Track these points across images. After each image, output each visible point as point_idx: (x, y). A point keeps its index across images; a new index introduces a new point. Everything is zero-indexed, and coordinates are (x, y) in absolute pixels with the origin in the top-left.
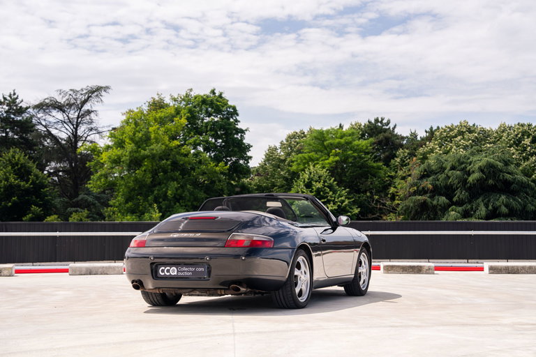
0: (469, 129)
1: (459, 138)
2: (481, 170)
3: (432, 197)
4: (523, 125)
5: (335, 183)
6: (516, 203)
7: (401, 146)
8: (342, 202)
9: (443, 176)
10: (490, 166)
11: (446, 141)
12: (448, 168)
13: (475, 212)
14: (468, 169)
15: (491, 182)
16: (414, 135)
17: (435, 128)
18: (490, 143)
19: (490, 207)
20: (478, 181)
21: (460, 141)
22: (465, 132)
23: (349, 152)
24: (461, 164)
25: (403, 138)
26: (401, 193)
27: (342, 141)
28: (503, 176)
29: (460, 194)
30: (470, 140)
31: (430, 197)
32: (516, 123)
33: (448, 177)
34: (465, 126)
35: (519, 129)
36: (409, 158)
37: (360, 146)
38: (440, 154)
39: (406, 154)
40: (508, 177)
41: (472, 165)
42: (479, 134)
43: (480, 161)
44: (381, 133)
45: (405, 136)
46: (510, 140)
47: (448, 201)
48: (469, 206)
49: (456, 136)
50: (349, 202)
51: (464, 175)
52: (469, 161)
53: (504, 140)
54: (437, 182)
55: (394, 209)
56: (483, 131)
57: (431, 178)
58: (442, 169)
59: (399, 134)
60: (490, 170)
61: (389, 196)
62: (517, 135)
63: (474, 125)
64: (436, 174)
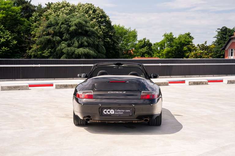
0: (67, 5)
1: (63, 9)
2: (76, 25)
3: (53, 37)
4: (88, 4)
5: (4, 28)
6: (91, 40)
7: (35, 11)
8: (8, 38)
9: (58, 27)
10: (80, 23)
11: (57, 10)
12: (60, 23)
13: (73, 44)
14: (70, 24)
15: (80, 31)
16: (40, 6)
17: (50, 3)
18: (77, 12)
19: (80, 42)
20: (74, 30)
21: (64, 10)
22: (65, 6)
23: (10, 13)
24: (66, 22)
25: (35, 7)
26: (38, 35)
27: (6, 6)
28: (85, 28)
29: (66, 36)
30: (68, 10)
31: (52, 37)
32: (86, 3)
33: (61, 28)
34: (65, 3)
35: (87, 6)
36: (39, 17)
37: (15, 10)
38: (55, 16)
39: (37, 15)
40: (88, 29)
41: (71, 23)
42: (72, 7)
43: (75, 21)
44: (24, 3)
45: (36, 6)
46: (84, 11)
47: (60, 39)
48: (70, 42)
49: (61, 8)
50: (11, 38)
51: (68, 27)
52: (70, 20)
53: (81, 11)
54: (55, 30)
55: (34, 42)
56: (73, 6)
57: (52, 28)
58: (57, 24)
59: (32, 4)
60: (79, 25)
61: (33, 35)
62: (86, 9)
63: (68, 3)
64: (54, 26)
